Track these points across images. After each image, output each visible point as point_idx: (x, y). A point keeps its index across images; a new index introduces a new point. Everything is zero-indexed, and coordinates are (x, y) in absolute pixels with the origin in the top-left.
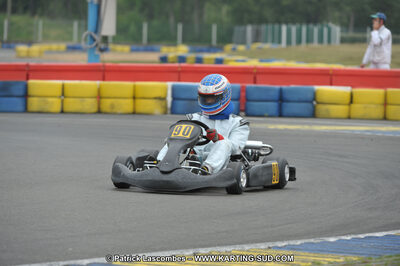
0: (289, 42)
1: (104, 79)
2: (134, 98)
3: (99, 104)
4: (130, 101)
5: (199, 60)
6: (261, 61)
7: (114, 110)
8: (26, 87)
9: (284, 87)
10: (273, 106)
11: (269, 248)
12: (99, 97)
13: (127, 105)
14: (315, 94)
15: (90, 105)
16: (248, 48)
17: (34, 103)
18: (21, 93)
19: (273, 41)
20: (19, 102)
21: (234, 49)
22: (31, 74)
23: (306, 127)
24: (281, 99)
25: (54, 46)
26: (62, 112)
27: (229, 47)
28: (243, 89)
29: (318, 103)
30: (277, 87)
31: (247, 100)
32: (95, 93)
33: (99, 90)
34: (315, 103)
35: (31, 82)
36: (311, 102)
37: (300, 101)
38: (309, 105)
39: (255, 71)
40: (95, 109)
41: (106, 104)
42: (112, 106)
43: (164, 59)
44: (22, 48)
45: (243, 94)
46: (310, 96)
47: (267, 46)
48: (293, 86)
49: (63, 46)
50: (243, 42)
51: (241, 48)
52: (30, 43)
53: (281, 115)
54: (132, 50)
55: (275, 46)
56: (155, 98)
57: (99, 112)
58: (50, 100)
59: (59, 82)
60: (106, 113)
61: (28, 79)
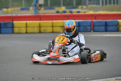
0: (103, 4)
1: (40, 20)
2: (52, 27)
3: (40, 29)
4: (51, 28)
5: (71, 12)
6: (94, 11)
7: (46, 31)
8: (13, 24)
9: (107, 21)
10: (103, 28)
11: (116, 79)
12: (40, 27)
13: (50, 29)
14: (118, 23)
15: (36, 30)
16: (87, 7)
17: (16, 30)
18: (11, 26)
19: (96, 4)
20: (10, 30)
21: (82, 8)
22: (14, 19)
23: (117, 35)
24: (106, 25)
25: (16, 9)
26: (26, 33)
27: (80, 7)
28: (92, 22)
29: (119, 26)
30: (104, 21)
31: (94, 26)
32: (38, 25)
33: (40, 24)
34: (118, 26)
35: (14, 22)
36: (117, 26)
37: (113, 26)
38: (116, 27)
39: (95, 15)
40: (38, 31)
41: (42, 29)
42: (45, 30)
43: (58, 12)
44: (5, 10)
45: (92, 24)
46: (116, 24)
47: (94, 6)
48: (110, 20)
49: (19, 8)
50: (85, 5)
51: (85, 7)
52: (7, 8)
53: (106, 31)
54: (45, 9)
55: (98, 6)
56: (60, 26)
57: (40, 32)
58: (22, 28)
59: (25, 22)
60: (42, 33)
61: (13, 21)
